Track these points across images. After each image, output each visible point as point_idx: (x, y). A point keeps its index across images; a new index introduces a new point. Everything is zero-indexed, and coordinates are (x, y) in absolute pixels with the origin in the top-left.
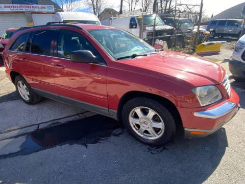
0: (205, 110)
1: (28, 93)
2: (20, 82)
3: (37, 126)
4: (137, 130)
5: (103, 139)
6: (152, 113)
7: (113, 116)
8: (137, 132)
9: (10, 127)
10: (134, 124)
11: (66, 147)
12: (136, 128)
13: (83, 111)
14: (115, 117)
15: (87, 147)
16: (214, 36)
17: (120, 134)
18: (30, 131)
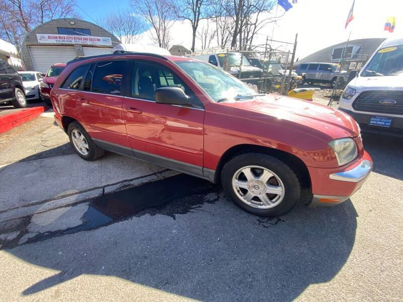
0: (343, 171)
1: (87, 146)
2: (76, 131)
3: (102, 189)
4: (242, 196)
5: (193, 207)
6: (267, 174)
7: (208, 177)
8: (242, 198)
9: (65, 190)
10: (238, 189)
11: (146, 218)
12: (240, 194)
13: (160, 170)
14: (212, 179)
15: (175, 219)
16: (304, 82)
17: (216, 200)
18: (92, 197)
